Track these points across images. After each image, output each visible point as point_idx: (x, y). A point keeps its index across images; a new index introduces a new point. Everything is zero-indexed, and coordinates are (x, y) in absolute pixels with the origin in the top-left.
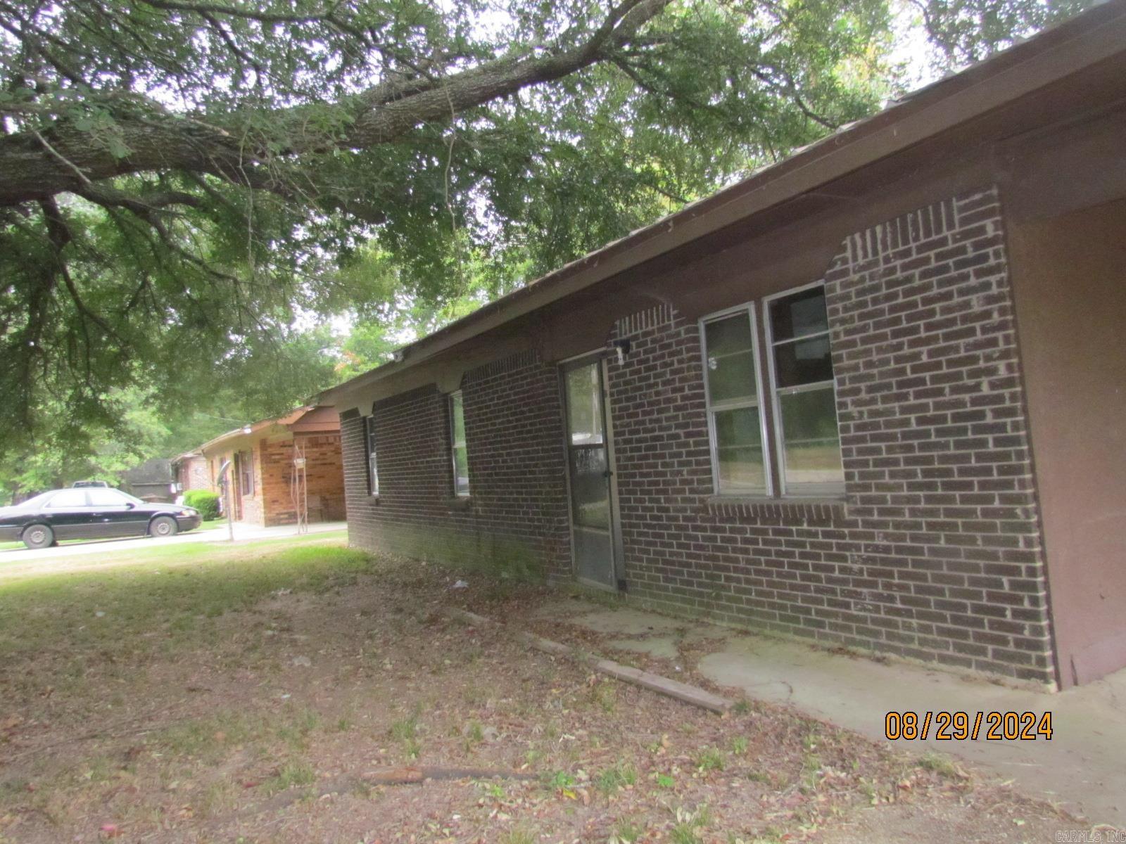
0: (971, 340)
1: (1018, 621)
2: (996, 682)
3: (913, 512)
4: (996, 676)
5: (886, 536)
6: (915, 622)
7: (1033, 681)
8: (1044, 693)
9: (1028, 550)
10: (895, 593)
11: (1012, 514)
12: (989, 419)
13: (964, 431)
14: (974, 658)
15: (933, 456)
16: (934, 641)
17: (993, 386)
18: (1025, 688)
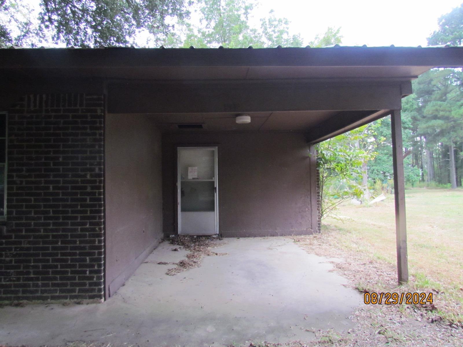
0: (85, 155)
1: (92, 275)
2: (79, 303)
3: (45, 230)
4: (79, 300)
5: (29, 243)
6: (40, 283)
7: (96, 299)
8: (100, 303)
9: (99, 245)
10: (30, 270)
11: (94, 230)
12: (89, 190)
13: (76, 194)
14: (69, 294)
15: (59, 204)
16: (50, 290)
17: (92, 176)
18: (92, 303)
